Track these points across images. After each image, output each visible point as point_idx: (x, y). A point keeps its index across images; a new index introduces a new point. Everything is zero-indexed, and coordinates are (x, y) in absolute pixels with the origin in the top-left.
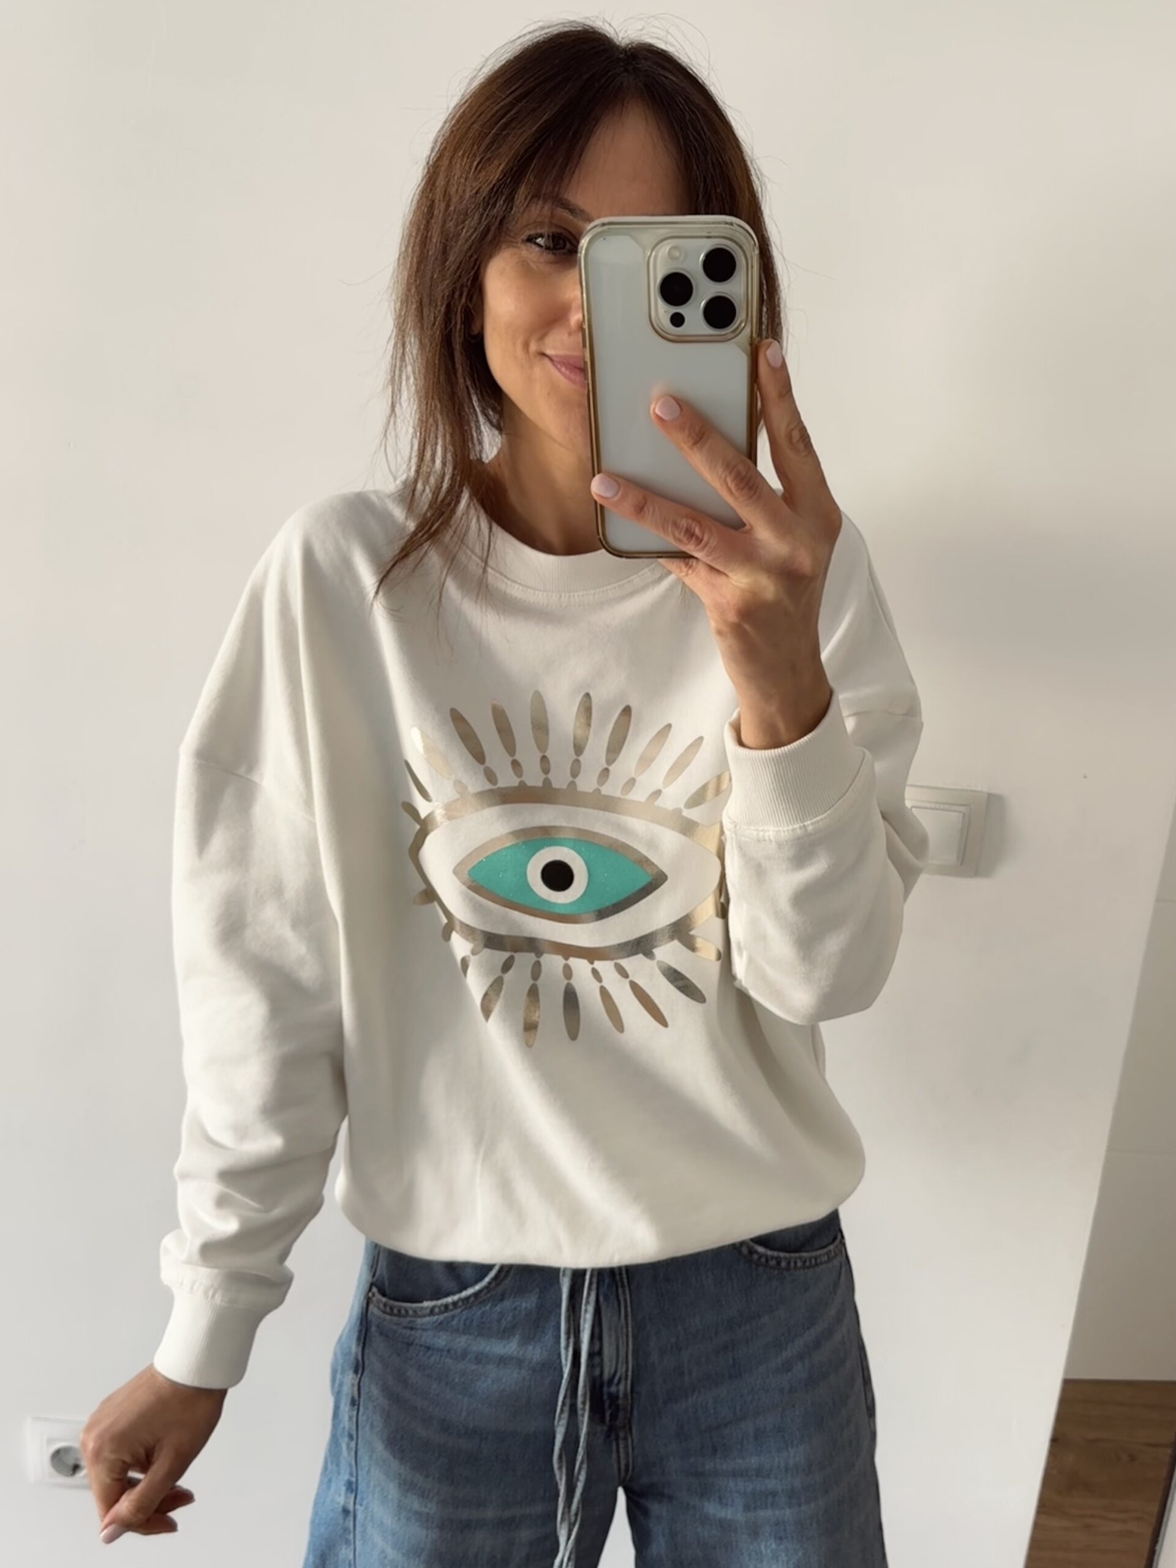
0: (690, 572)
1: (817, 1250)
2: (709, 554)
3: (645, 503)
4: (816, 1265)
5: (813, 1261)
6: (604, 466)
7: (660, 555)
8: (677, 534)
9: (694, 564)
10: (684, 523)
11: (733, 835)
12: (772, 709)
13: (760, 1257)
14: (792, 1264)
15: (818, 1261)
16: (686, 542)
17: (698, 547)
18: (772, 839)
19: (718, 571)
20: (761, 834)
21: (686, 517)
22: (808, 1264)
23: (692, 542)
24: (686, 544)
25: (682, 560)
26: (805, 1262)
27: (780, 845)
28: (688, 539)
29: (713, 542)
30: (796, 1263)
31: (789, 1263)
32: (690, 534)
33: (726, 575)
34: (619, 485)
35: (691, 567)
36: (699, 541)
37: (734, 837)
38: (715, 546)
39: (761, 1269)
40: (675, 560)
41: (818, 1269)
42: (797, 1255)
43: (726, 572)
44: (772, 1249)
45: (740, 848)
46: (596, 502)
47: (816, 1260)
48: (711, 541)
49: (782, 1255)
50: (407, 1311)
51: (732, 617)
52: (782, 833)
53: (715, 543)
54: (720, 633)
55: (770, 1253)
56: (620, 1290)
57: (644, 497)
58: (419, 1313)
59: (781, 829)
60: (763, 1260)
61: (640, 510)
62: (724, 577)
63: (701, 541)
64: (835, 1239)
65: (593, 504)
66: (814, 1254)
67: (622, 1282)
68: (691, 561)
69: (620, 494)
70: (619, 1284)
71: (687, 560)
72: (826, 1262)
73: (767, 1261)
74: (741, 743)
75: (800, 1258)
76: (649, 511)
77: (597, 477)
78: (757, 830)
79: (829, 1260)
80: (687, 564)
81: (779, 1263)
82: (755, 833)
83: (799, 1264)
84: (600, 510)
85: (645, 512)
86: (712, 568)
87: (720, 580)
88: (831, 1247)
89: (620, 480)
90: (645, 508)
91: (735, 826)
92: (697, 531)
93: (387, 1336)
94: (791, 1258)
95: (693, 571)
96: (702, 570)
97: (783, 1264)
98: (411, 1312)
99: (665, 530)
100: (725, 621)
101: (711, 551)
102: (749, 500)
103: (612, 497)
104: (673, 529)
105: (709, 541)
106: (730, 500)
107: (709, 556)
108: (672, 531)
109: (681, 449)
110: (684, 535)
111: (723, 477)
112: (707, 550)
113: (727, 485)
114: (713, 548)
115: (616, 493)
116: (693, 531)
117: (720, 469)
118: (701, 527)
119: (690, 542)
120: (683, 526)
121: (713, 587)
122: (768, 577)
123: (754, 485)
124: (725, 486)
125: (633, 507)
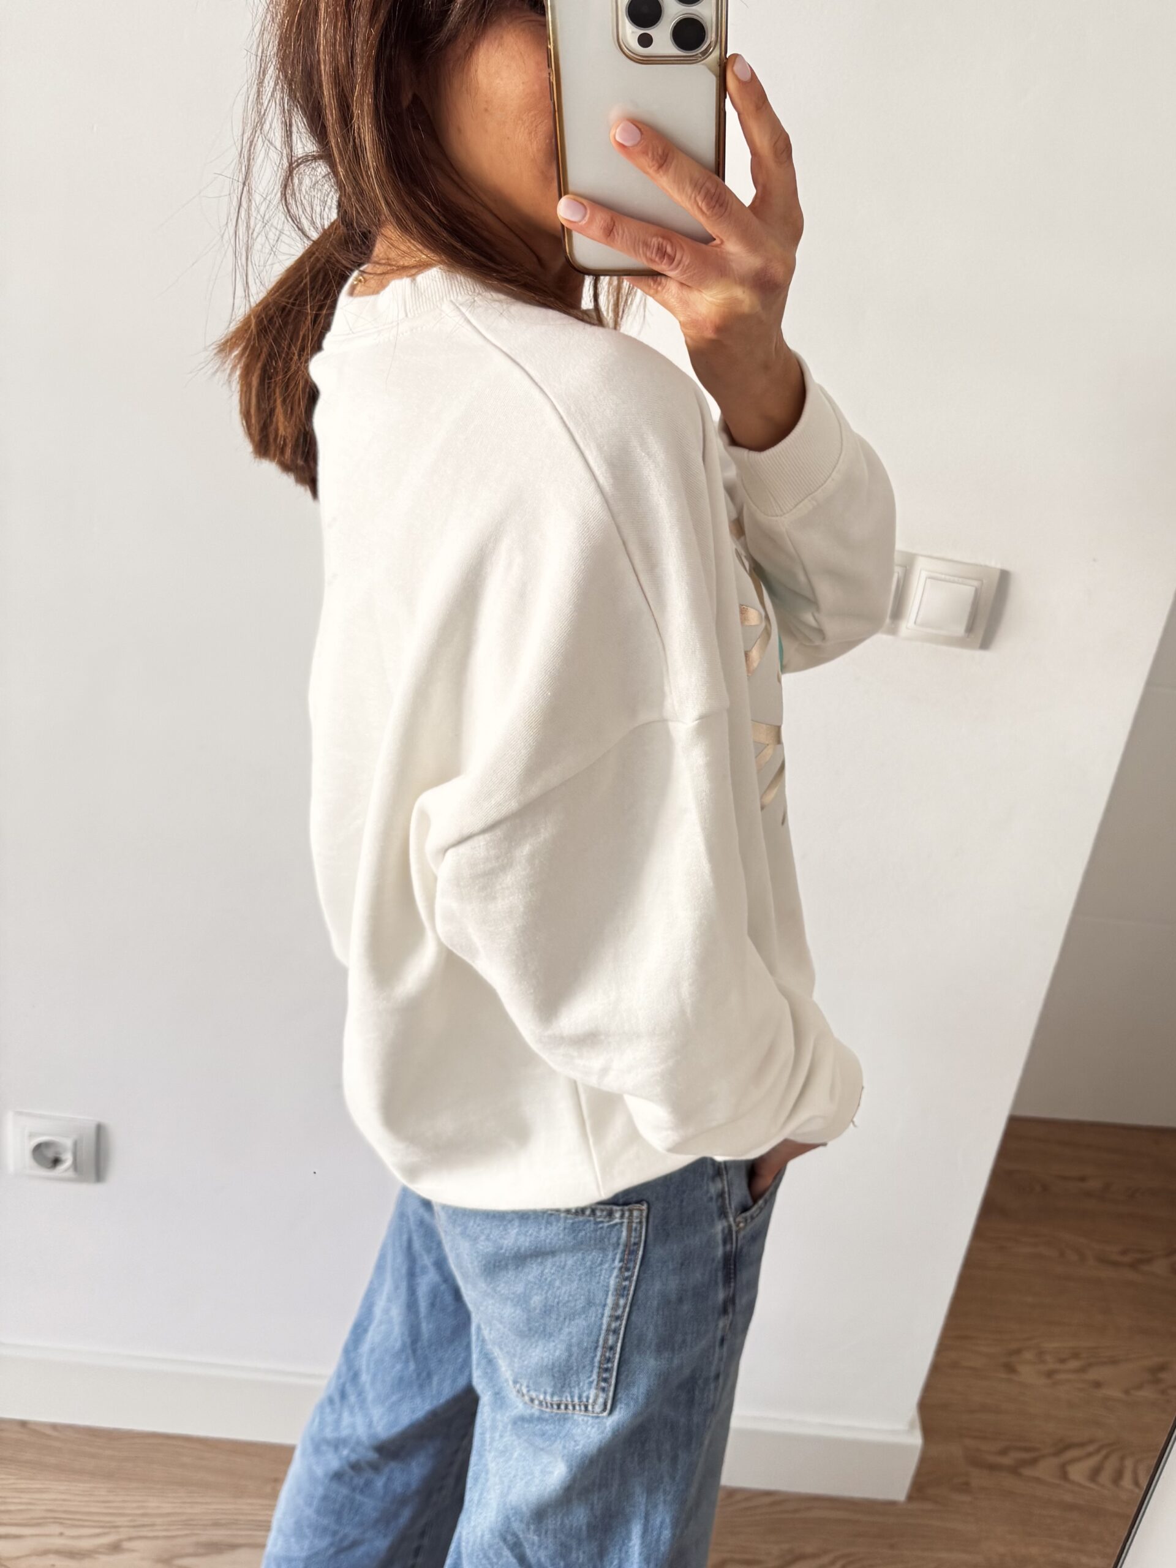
0: (660, 289)
2: (683, 272)
3: (614, 225)
6: (570, 187)
8: (648, 251)
9: (664, 282)
10: (655, 241)
16: (659, 262)
17: (670, 266)
21: (656, 235)
23: (665, 261)
24: (658, 264)
25: (651, 277)
28: (660, 258)
29: (686, 261)
32: (662, 253)
33: (701, 291)
34: (586, 207)
35: (660, 284)
36: (672, 259)
38: (689, 264)
40: (643, 278)
43: (700, 288)
46: (562, 226)
48: (684, 259)
53: (688, 261)
57: (612, 219)
61: (609, 233)
62: (696, 293)
63: (674, 259)
65: (560, 228)
68: (660, 278)
69: (588, 216)
71: (656, 277)
76: (618, 234)
77: (564, 200)
80: (656, 282)
84: (566, 233)
85: (614, 235)
86: (684, 285)
87: (694, 296)
89: (585, 202)
90: (614, 230)
92: (669, 249)
95: (663, 288)
96: (672, 286)
99: (636, 252)
101: (686, 270)
102: (720, 219)
103: (580, 222)
104: (645, 249)
105: (682, 257)
106: (702, 219)
107: (683, 275)
108: (643, 250)
109: (647, 173)
110: (656, 255)
111: (693, 196)
112: (681, 270)
113: (698, 205)
114: (687, 266)
115: (584, 217)
116: (664, 250)
117: (688, 189)
118: (673, 245)
119: (662, 262)
120: (654, 246)
121: (686, 304)
122: (744, 291)
123: (724, 201)
124: (695, 206)
125: (602, 230)
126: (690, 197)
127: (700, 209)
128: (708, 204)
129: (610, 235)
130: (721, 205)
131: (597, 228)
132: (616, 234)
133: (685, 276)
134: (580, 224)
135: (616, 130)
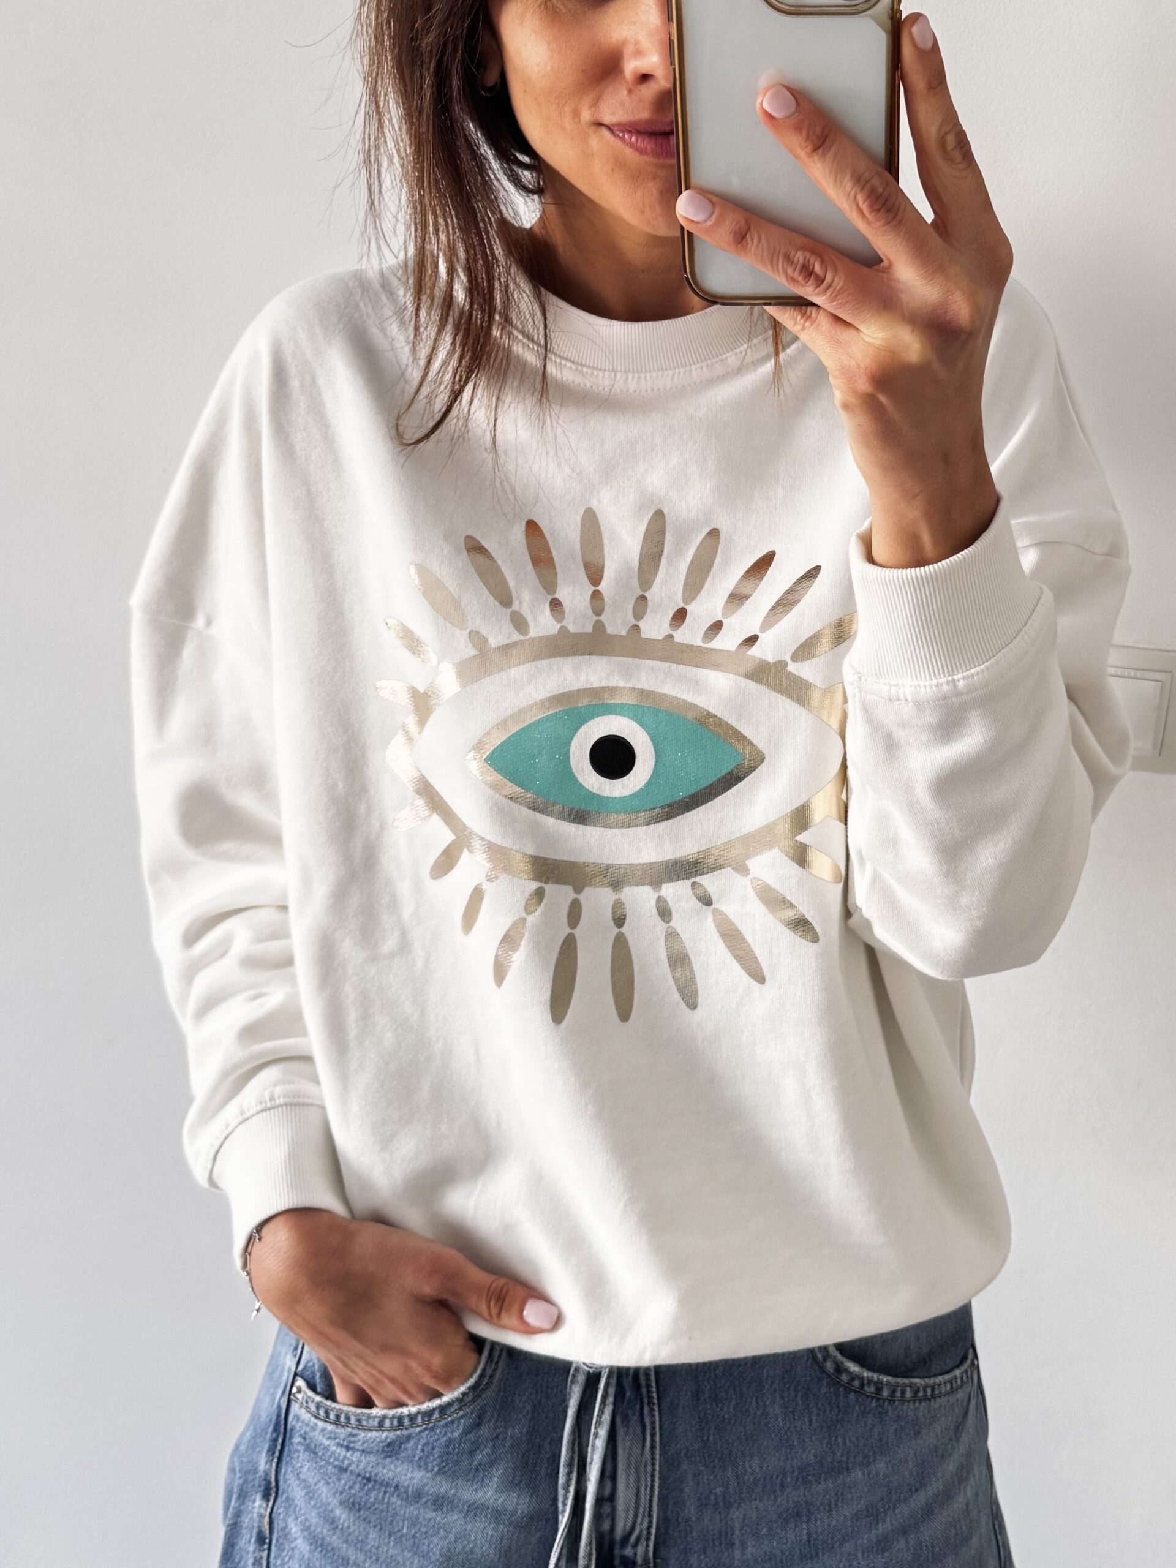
0: (808, 324)
1: (935, 1376)
2: (833, 299)
3: (749, 229)
4: (933, 1397)
5: (929, 1391)
6: (694, 180)
7: (768, 301)
8: (790, 271)
9: (814, 315)
10: (800, 257)
11: (857, 691)
12: (914, 513)
13: (853, 1379)
14: (898, 1394)
15: (937, 1392)
16: (803, 282)
17: (817, 290)
18: (909, 699)
19: (845, 323)
20: (894, 689)
21: (803, 248)
22: (921, 1394)
23: (810, 282)
24: (803, 286)
25: (797, 308)
26: (917, 1392)
27: (919, 706)
28: (805, 278)
29: (839, 283)
30: (903, 1393)
31: (894, 1392)
32: (808, 272)
33: (858, 329)
34: (713, 204)
35: (809, 318)
36: (820, 281)
37: (858, 694)
38: (842, 288)
39: (852, 1396)
40: (788, 308)
41: (934, 1404)
42: (906, 1381)
43: (856, 324)
44: (870, 1369)
45: (865, 709)
46: (682, 228)
47: (933, 1390)
48: (836, 280)
49: (885, 1379)
50: (348, 1418)
51: (863, 385)
52: (923, 688)
53: (841, 284)
54: (846, 406)
55: (866, 1374)
56: (646, 1410)
57: (747, 222)
58: (364, 1423)
59: (922, 684)
60: (856, 1383)
61: (740, 238)
62: (853, 332)
63: (823, 281)
64: (964, 1359)
65: (679, 230)
66: (931, 1381)
67: (650, 1398)
68: (809, 309)
69: (714, 217)
70: (646, 1400)
71: (804, 308)
72: (948, 1394)
73: (862, 1385)
74: (871, 559)
75: (911, 1385)
76: (752, 240)
77: (685, 194)
78: (889, 684)
79: (953, 1390)
80: (803, 314)
81: (879, 1390)
82: (886, 688)
83: (908, 1394)
84: (686, 240)
85: (747, 244)
86: (837, 319)
87: (847, 335)
88: (957, 1372)
89: (715, 199)
90: (748, 236)
91: (860, 678)
92: (817, 268)
93: (315, 1453)
94: (897, 1385)
95: (813, 323)
96: (824, 321)
97: (885, 1393)
98: (353, 1420)
99: (774, 267)
100: (854, 392)
101: (836, 296)
102: (885, 228)
103: (705, 222)
104: (785, 264)
105: (833, 281)
106: (861, 226)
107: (834, 301)
108: (783, 267)
109: (797, 157)
110: (800, 274)
111: (853, 192)
112: (831, 294)
113: (858, 206)
114: (839, 291)
115: (711, 216)
116: (811, 267)
117: (848, 184)
118: (822, 262)
119: (807, 282)
120: (798, 261)
121: (837, 343)
122: (913, 331)
123: (894, 204)
124: (854, 207)
125: (732, 235)
126: (849, 195)
127: (861, 211)
128: (871, 206)
129: (741, 242)
130: (888, 211)
131: (725, 232)
132: (749, 240)
133: (835, 303)
134: (704, 225)
135: (764, 96)
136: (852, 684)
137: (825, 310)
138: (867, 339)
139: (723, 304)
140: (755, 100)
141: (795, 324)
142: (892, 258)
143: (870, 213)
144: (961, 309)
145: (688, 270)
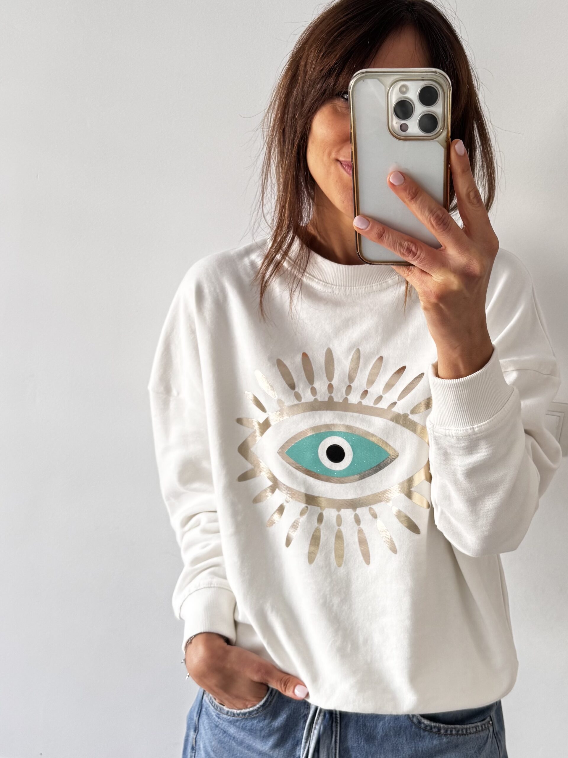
3: (384, 232)
6: (361, 211)
7: (393, 263)
8: (402, 250)
9: (412, 269)
10: (406, 244)
11: (432, 432)
12: (455, 355)
13: (426, 726)
14: (449, 732)
15: (468, 732)
16: (407, 255)
17: (413, 259)
18: (454, 435)
19: (426, 273)
20: (447, 431)
21: (408, 241)
22: (460, 732)
23: (411, 255)
24: (407, 257)
25: (406, 267)
26: (458, 731)
27: (458, 439)
28: (408, 253)
29: (423, 255)
30: (451, 731)
31: (447, 731)
32: (409, 251)
33: (431, 275)
34: (369, 222)
35: (410, 270)
36: (415, 254)
38: (424, 258)
39: (426, 732)
40: (402, 266)
42: (453, 726)
43: (430, 273)
44: (437, 723)
45: (436, 440)
46: (356, 232)
47: (466, 731)
48: (422, 254)
49: (443, 726)
51: (433, 300)
52: (460, 431)
53: (424, 256)
54: (425, 309)
55: (434, 724)
57: (383, 229)
59: (459, 429)
60: (428, 727)
61: (381, 236)
62: (429, 276)
65: (354, 233)
66: (465, 726)
68: (411, 267)
69: (369, 227)
71: (408, 266)
73: (431, 728)
74: (437, 375)
75: (455, 728)
76: (386, 237)
77: (357, 217)
78: (445, 429)
80: (408, 269)
81: (439, 730)
82: (444, 431)
83: (454, 732)
84: (358, 237)
86: (422, 271)
87: (426, 278)
89: (370, 219)
90: (384, 235)
91: (433, 426)
92: (414, 249)
94: (449, 728)
95: (412, 273)
96: (417, 272)
97: (443, 731)
99: (395, 249)
100: (429, 302)
101: (422, 261)
102: (443, 232)
103: (365, 229)
104: (400, 248)
105: (420, 254)
106: (433, 231)
107: (420, 264)
108: (399, 249)
109: (404, 202)
110: (406, 251)
111: (429, 218)
112: (419, 261)
113: (431, 223)
114: (423, 259)
115: (367, 227)
116: (411, 249)
117: (427, 213)
118: (416, 246)
119: (409, 255)
120: (405, 246)
121: (422, 282)
122: (455, 276)
123: (447, 222)
124: (429, 223)
125: (377, 235)
126: (427, 218)
127: (433, 225)
128: (437, 223)
129: (381, 238)
130: (445, 224)
131: (374, 233)
132: (384, 237)
133: (421, 264)
134: (366, 230)
135: (390, 176)
136: (430, 429)
137: (417, 267)
138: (434, 279)
139: (373, 264)
140: (387, 178)
141: (405, 273)
142: (446, 245)
143: (437, 226)
144: (476, 267)
145: (358, 250)
